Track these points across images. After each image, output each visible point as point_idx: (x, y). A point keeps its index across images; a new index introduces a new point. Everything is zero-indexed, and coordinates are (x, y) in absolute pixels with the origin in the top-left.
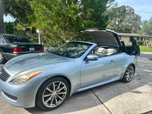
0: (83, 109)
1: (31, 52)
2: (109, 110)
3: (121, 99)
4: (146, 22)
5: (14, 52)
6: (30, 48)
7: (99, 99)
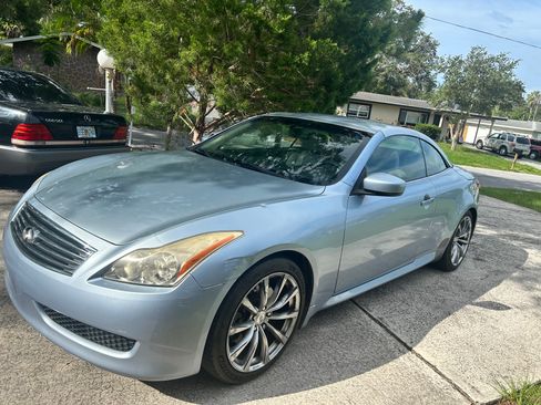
0: (354, 373)
1: (82, 142)
2: (440, 374)
3: (460, 333)
4: (457, 62)
5: (14, 141)
6: (78, 128)
7: (392, 334)
